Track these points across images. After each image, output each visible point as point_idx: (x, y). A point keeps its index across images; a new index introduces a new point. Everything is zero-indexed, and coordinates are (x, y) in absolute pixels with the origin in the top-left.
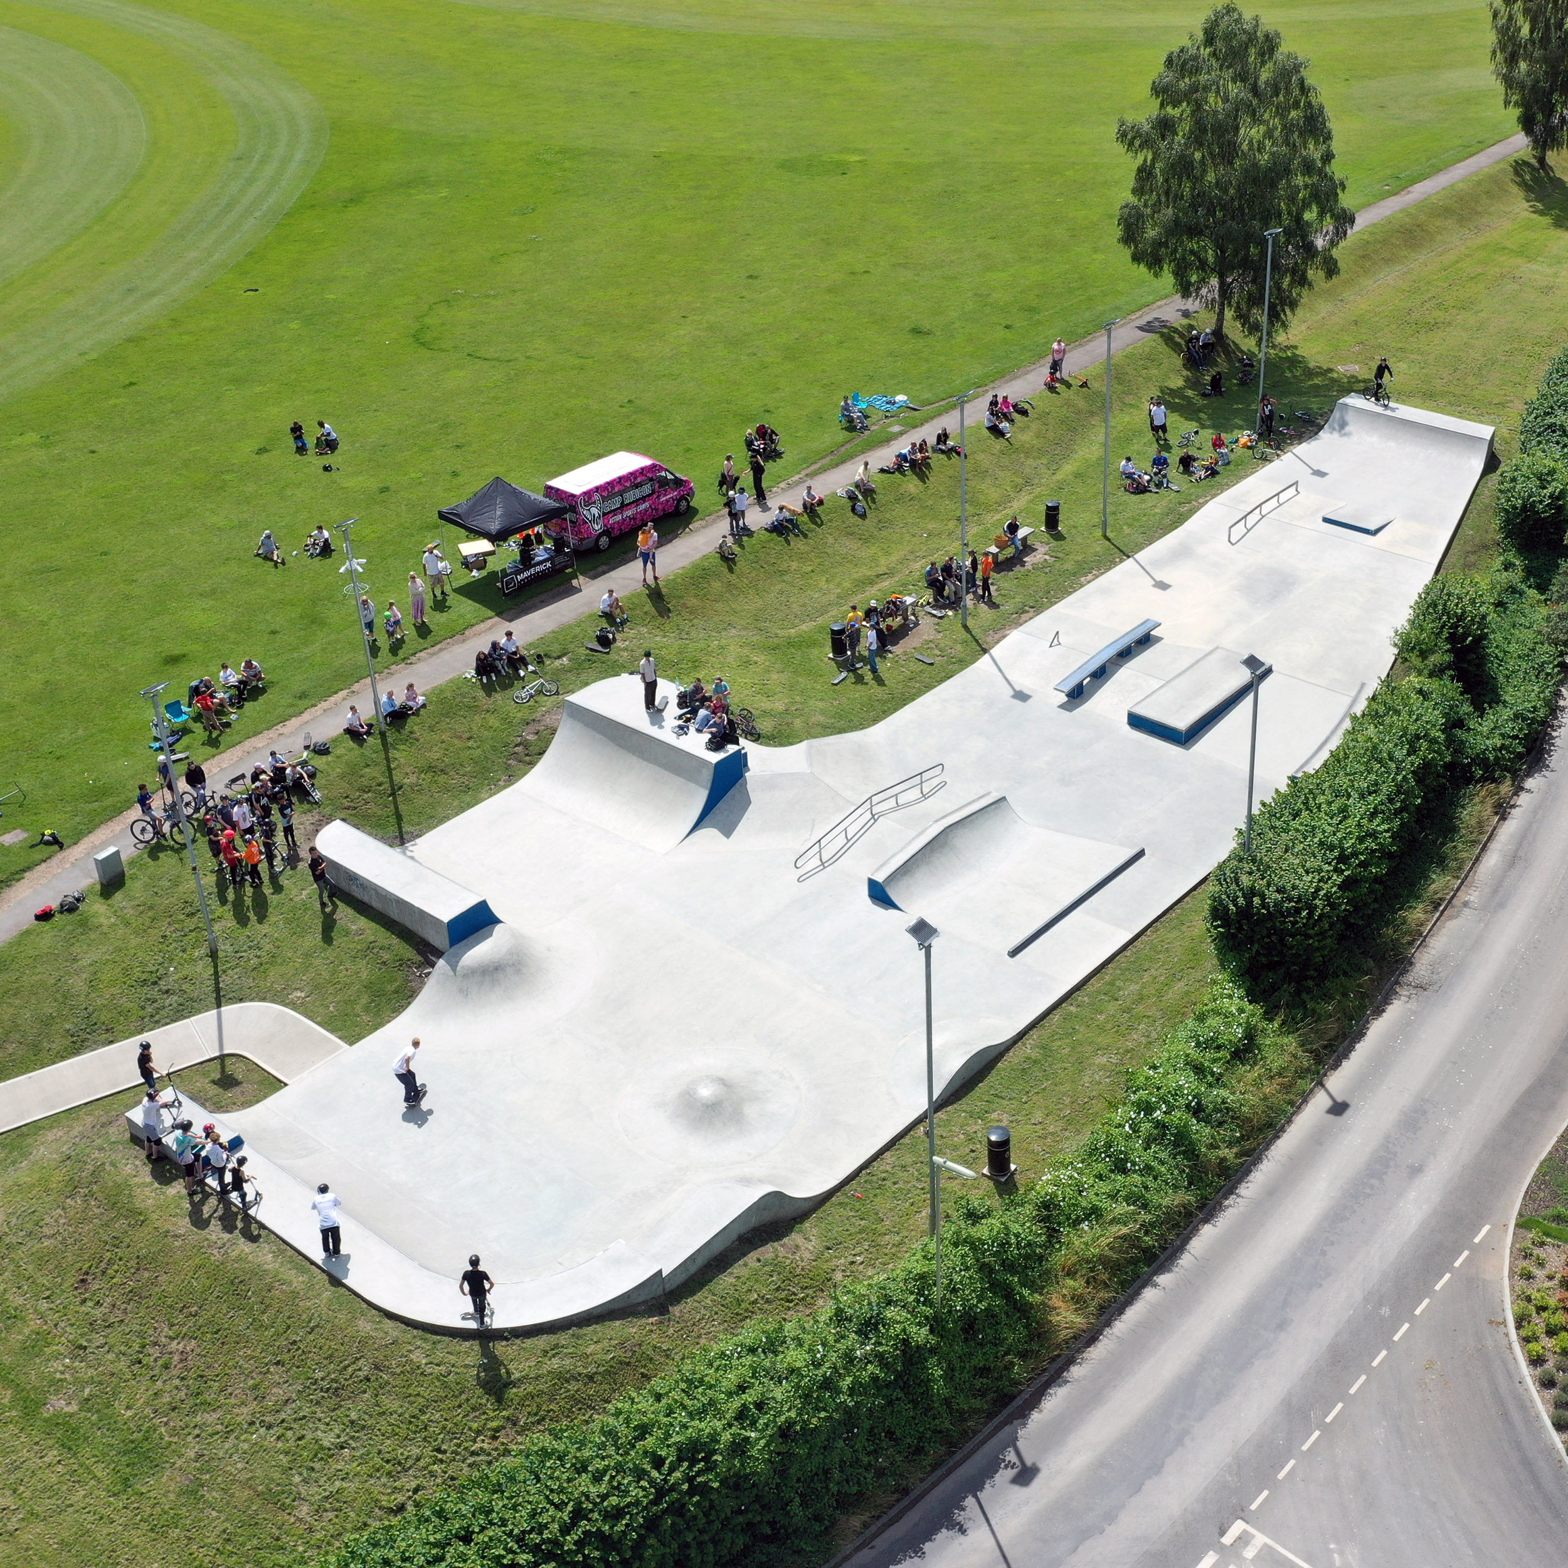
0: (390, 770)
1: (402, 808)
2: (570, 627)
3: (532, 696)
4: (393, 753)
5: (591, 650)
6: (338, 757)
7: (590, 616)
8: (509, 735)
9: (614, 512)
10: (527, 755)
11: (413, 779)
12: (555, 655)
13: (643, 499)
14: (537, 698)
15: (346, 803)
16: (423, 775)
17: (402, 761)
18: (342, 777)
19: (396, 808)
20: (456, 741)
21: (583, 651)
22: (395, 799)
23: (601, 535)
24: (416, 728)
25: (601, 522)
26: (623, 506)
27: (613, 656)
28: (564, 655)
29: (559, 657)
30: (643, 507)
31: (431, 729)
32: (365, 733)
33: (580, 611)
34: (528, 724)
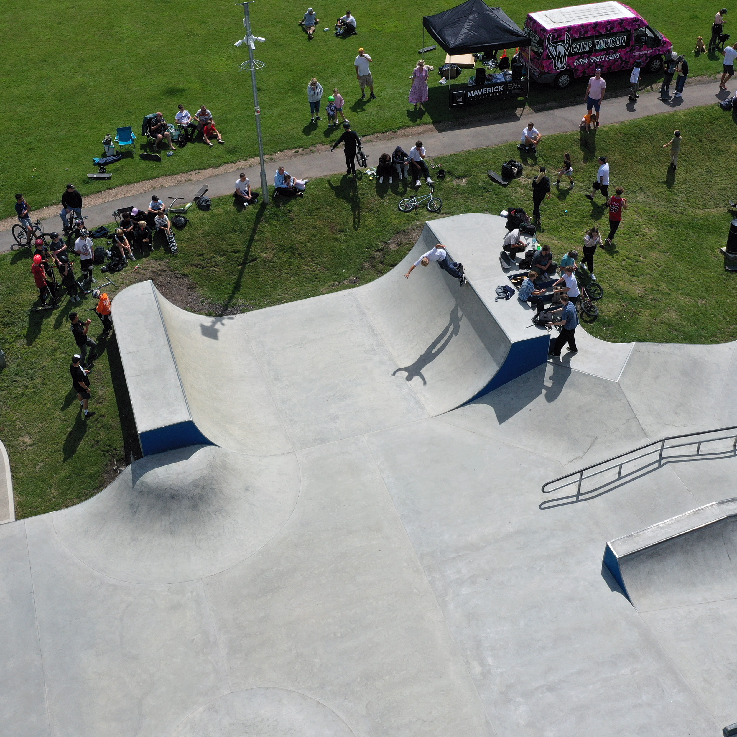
0: (251, 240)
1: (246, 279)
2: (486, 152)
3: (415, 207)
4: (264, 226)
5: (492, 179)
6: (213, 216)
7: (511, 146)
8: (377, 238)
9: (581, 55)
10: (382, 263)
11: (269, 255)
12: (457, 174)
13: (615, 49)
14: (419, 211)
15: (197, 260)
16: (281, 254)
17: (268, 235)
18: (206, 235)
19: (240, 277)
20: (326, 230)
21: (484, 177)
22: (243, 269)
23: (562, 73)
24: (295, 208)
25: (565, 61)
26: (592, 52)
27: (509, 190)
28: (464, 176)
29: (460, 177)
30: (612, 57)
31: (310, 213)
32: (247, 201)
33: (505, 138)
34: (398, 233)
